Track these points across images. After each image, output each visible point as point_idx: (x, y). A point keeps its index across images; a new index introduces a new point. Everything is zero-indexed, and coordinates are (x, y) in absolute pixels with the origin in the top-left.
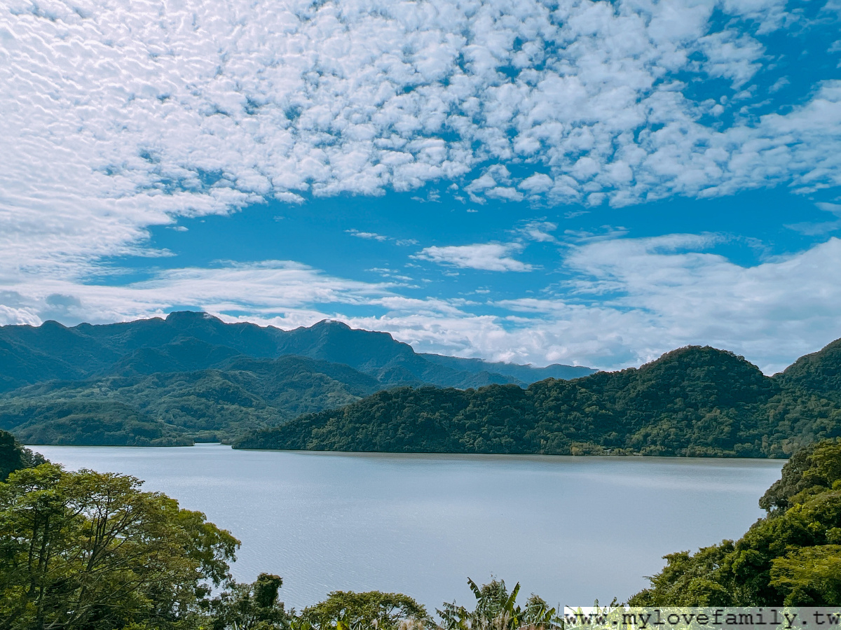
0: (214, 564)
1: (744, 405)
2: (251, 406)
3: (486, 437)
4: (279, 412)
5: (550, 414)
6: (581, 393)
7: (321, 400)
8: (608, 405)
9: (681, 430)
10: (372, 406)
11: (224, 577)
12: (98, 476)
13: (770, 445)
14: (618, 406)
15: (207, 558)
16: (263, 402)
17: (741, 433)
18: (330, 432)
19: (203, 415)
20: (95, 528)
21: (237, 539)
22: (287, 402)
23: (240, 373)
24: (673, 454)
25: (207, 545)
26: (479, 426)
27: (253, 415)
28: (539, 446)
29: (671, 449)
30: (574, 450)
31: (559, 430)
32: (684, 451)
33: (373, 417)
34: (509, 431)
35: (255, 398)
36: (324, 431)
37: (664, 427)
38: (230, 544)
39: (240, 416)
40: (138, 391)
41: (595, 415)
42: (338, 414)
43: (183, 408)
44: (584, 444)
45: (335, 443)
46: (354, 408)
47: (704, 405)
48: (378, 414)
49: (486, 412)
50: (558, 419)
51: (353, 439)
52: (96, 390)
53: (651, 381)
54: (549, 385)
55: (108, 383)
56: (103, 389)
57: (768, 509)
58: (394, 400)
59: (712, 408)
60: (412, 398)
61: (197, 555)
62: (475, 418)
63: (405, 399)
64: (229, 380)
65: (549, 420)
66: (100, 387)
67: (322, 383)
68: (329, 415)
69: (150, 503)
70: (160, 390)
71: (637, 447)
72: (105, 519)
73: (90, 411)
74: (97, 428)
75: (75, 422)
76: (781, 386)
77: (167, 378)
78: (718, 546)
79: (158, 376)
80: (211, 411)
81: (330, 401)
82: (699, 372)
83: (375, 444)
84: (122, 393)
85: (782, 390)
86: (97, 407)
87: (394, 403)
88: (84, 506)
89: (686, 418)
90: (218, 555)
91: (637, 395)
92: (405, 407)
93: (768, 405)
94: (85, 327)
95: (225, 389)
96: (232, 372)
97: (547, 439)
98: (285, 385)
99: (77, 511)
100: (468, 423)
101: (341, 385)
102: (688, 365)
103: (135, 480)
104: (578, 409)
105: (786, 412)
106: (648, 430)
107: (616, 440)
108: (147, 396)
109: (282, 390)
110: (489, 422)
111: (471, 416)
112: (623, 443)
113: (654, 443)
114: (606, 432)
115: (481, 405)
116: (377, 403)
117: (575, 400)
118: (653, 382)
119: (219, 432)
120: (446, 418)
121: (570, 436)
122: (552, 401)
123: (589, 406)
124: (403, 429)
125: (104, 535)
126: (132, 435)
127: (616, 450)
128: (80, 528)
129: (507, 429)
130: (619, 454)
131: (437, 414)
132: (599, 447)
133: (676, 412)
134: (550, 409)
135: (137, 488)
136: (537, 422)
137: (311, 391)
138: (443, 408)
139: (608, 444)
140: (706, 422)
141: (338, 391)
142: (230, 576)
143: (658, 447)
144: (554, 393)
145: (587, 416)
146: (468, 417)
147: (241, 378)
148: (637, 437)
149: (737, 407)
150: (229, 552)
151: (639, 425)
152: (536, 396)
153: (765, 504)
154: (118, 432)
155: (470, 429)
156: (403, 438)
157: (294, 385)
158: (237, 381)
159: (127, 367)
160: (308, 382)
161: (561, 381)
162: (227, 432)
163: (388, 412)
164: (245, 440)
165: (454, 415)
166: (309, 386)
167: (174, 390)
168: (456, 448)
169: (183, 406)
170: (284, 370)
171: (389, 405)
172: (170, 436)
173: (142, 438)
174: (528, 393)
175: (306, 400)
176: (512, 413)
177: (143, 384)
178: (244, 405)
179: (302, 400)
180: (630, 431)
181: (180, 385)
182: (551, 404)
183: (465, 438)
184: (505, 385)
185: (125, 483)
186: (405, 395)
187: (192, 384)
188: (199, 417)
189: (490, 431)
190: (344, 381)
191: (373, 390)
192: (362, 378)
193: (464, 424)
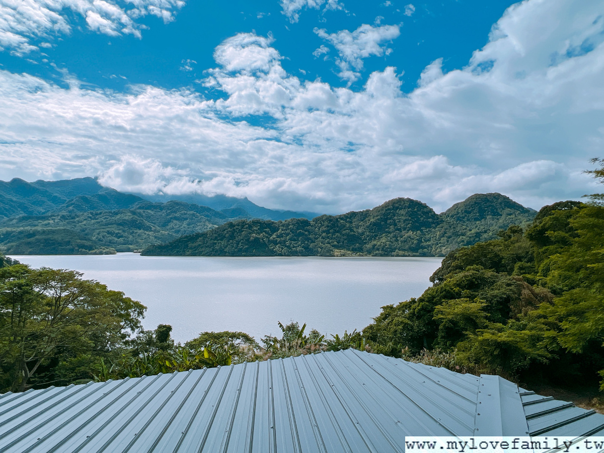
0: (131, 321)
1: (424, 229)
2: (151, 231)
3: (288, 247)
4: (168, 234)
5: (324, 234)
6: (341, 223)
7: (194, 227)
8: (355, 230)
9: (392, 242)
10: (224, 230)
11: (137, 327)
12: (53, 271)
13: (436, 250)
14: (360, 231)
15: (127, 317)
16: (158, 228)
17: (422, 244)
18: (200, 245)
19: (122, 237)
20: (54, 301)
21: (145, 305)
22: (173, 228)
23: (143, 211)
24: (387, 255)
25: (126, 309)
26: (285, 241)
27: (152, 236)
28: (317, 252)
29: (387, 252)
30: (336, 254)
31: (329, 243)
32: (393, 253)
33: (225, 237)
34: (301, 244)
35: (153, 226)
36: (196, 244)
37: (384, 241)
38: (140, 309)
39: (144, 237)
40: (79, 222)
41: (348, 235)
42: (204, 235)
44: (342, 250)
45: (202, 251)
46: (214, 231)
47: (405, 229)
48: (227, 235)
49: (288, 235)
50: (328, 237)
51: (213, 250)
52: (51, 222)
54: (324, 219)
55: (59, 217)
56: (56, 221)
57: (434, 282)
58: (237, 227)
59: (408, 230)
60: (247, 226)
61: (121, 316)
62: (282, 237)
63: (243, 227)
64: (137, 215)
65: (323, 238)
66: (53, 219)
67: (194, 218)
68: (198, 235)
69: (88, 286)
70: (93, 221)
71: (369, 252)
72: (60, 297)
73: (48, 234)
74: (54, 244)
75: (39, 240)
76: (444, 219)
77: (97, 214)
78: (408, 301)
79: (92, 213)
80: (126, 234)
82: (402, 212)
84: (68, 223)
85: (444, 221)
86: (53, 232)
87: (237, 229)
88: (44, 289)
89: (395, 236)
90: (133, 315)
91: (370, 224)
92: (243, 231)
93: (437, 229)
94: (40, 183)
95: (134, 220)
96: (138, 211)
97: (322, 248)
98: (171, 218)
99: (41, 292)
101: (204, 218)
102: (397, 208)
103: (77, 273)
104: (338, 232)
105: (445, 233)
106: (375, 242)
107: (359, 248)
108: (85, 225)
109: (169, 221)
110: (290, 239)
111: (280, 236)
112: (362, 249)
113: (378, 249)
114: (353, 244)
115: (286, 230)
116: (227, 229)
117: (338, 226)
118: (379, 217)
119: (132, 246)
120: (267, 237)
121: (334, 246)
122: (325, 227)
123: (345, 230)
124: (242, 243)
125: (60, 305)
126: (77, 248)
127: (358, 253)
128: (44, 302)
129: (300, 242)
130: (360, 255)
131: (261, 235)
132: (349, 252)
133: (390, 233)
134: (324, 232)
135: (79, 278)
136: (317, 238)
137: (185, 222)
138: (265, 232)
139: (354, 250)
140: (405, 238)
141: (204, 222)
142: (141, 327)
143: (380, 252)
144: (326, 223)
145: (343, 235)
146: (278, 237)
147: (144, 214)
148: (369, 246)
149: (421, 231)
150: (140, 313)
151: (370, 240)
152: (316, 225)
153: (432, 279)
154: (68, 247)
155: (279, 243)
156: (242, 249)
157: (176, 218)
158: (142, 216)
159: (71, 208)
160: (185, 216)
161: (330, 216)
162: (137, 246)
163: (233, 233)
164: (148, 250)
165: (271, 235)
166: (186, 219)
167: (102, 221)
168: (272, 254)
169: (108, 231)
170: (170, 209)
171: (234, 230)
172: (101, 249)
173: (84, 250)
174: (312, 223)
175: (184, 227)
176: (303, 234)
177: (82, 218)
178: (147, 230)
179: (182, 227)
180: (365, 243)
181: (106, 218)
182: (324, 229)
183: (277, 248)
184: (299, 218)
185: (71, 275)
186: (243, 224)
187: (113, 218)
188: (119, 237)
189: (291, 244)
190: (207, 216)
191: (224, 221)
192: (217, 214)
193: (277, 240)
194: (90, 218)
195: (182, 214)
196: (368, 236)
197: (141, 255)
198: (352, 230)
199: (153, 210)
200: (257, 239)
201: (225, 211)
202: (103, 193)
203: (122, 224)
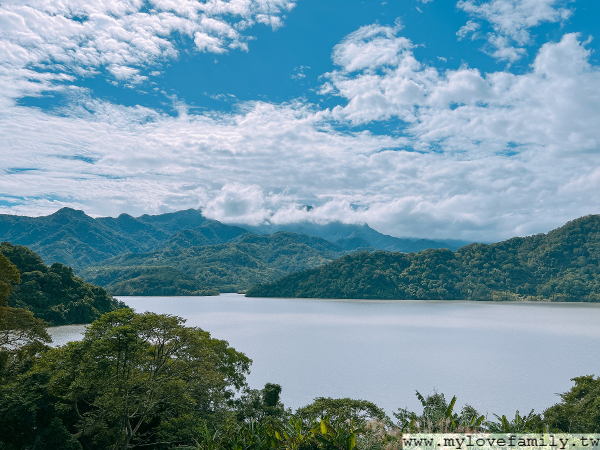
0: (235, 376)
2: (257, 267)
3: (425, 287)
4: (276, 271)
5: (475, 270)
6: (499, 254)
8: (522, 263)
9: (584, 281)
10: (340, 266)
11: (242, 385)
12: (157, 316)
14: (530, 264)
15: (231, 372)
16: (264, 265)
18: (311, 285)
19: (225, 275)
20: (157, 351)
21: (250, 358)
22: (281, 264)
23: (248, 245)
24: (576, 300)
25: (230, 363)
26: (419, 280)
27: (258, 274)
28: (467, 295)
29: (576, 296)
30: (494, 297)
31: (482, 282)
32: (586, 297)
33: (341, 274)
34: (443, 283)
35: (259, 262)
36: (308, 283)
37: (569, 279)
38: (245, 362)
39: (249, 275)
40: (182, 259)
41: (511, 271)
42: (316, 272)
43: (211, 270)
44: (503, 292)
45: (314, 292)
46: (327, 267)
48: (344, 272)
49: (423, 270)
50: (481, 274)
51: (328, 290)
52: (155, 259)
53: (557, 243)
54: (474, 248)
55: (163, 254)
56: (160, 258)
58: (356, 261)
60: (369, 260)
61: (223, 370)
62: (416, 273)
63: (363, 261)
64: (241, 250)
65: (474, 275)
66: (157, 257)
67: (304, 251)
68: (310, 272)
69: (191, 335)
70: (196, 258)
71: (547, 295)
72: (163, 346)
73: (151, 273)
74: (157, 284)
75: (143, 280)
77: (200, 250)
79: (195, 249)
80: (230, 271)
81: (310, 263)
83: (343, 293)
84: (171, 261)
86: (157, 270)
87: (356, 263)
88: (148, 337)
89: (588, 272)
90: (238, 369)
91: (546, 255)
92: (364, 266)
94: (145, 217)
95: (239, 256)
96: (243, 244)
97: (472, 289)
98: (279, 252)
99: (145, 340)
100: (411, 278)
101: (316, 252)
102: (589, 230)
103: (180, 319)
104: (497, 266)
106: (555, 281)
107: (530, 289)
108: (188, 262)
109: (277, 256)
110: (428, 277)
111: (413, 272)
112: (535, 291)
113: (560, 291)
114: (520, 284)
115: (421, 264)
116: (344, 264)
117: (495, 259)
118: (559, 244)
119: (236, 286)
120: (395, 274)
121: (491, 286)
122: (476, 260)
123: (506, 264)
125: (163, 356)
126: (179, 288)
127: (529, 297)
128: (148, 350)
129: (441, 281)
130: (532, 300)
131: (388, 271)
132: (514, 295)
133: (578, 267)
134: (475, 266)
135: (182, 324)
136: (465, 276)
137: (294, 257)
138: (393, 267)
139: (521, 292)
141: (316, 256)
142: (247, 384)
143: (565, 295)
144: (477, 255)
145: (505, 271)
146: (410, 273)
147: (249, 249)
148: (546, 287)
150: (245, 368)
151: (547, 277)
152: (464, 257)
154: (171, 287)
155: (412, 281)
156: (363, 289)
157: (285, 252)
158: (246, 251)
159: (174, 243)
160: (294, 250)
161: (484, 245)
162: (242, 286)
163: (351, 270)
164: (253, 291)
165: (400, 272)
166: (295, 253)
167: (205, 258)
168: (403, 296)
169: (211, 269)
170: (278, 242)
171: (352, 265)
172: (204, 289)
173: (186, 291)
174: (457, 255)
175: (293, 262)
176: (445, 270)
177: (185, 254)
178: (252, 267)
179: (291, 262)
180: (540, 282)
181: (209, 254)
182: (476, 263)
183: (410, 289)
184: (439, 249)
185: (174, 321)
186: (364, 257)
187: (216, 254)
188: (222, 276)
189: (428, 283)
190: (320, 248)
191: (340, 255)
192: (331, 246)
193: (408, 278)
194: (193, 254)
195: (290, 247)
196: (543, 272)
197: (246, 296)
198: (517, 264)
199: (258, 244)
200: (381, 277)
201: (341, 241)
202: (206, 226)
203: (227, 260)
